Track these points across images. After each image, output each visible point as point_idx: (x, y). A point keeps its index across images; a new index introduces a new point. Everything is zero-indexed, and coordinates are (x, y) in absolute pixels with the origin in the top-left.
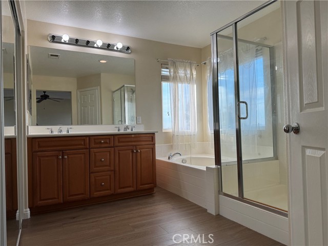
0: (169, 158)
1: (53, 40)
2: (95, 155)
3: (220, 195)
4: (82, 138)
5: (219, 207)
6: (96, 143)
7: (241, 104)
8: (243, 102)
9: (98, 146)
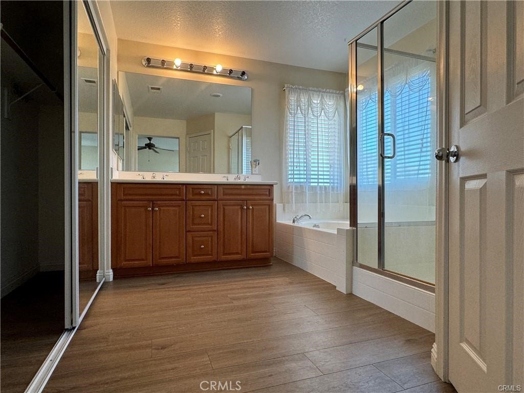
0: (294, 222)
1: (149, 63)
2: (193, 209)
3: (355, 268)
4: (178, 186)
5: (352, 282)
6: (194, 194)
7: (386, 137)
8: (389, 135)
9: (197, 197)
